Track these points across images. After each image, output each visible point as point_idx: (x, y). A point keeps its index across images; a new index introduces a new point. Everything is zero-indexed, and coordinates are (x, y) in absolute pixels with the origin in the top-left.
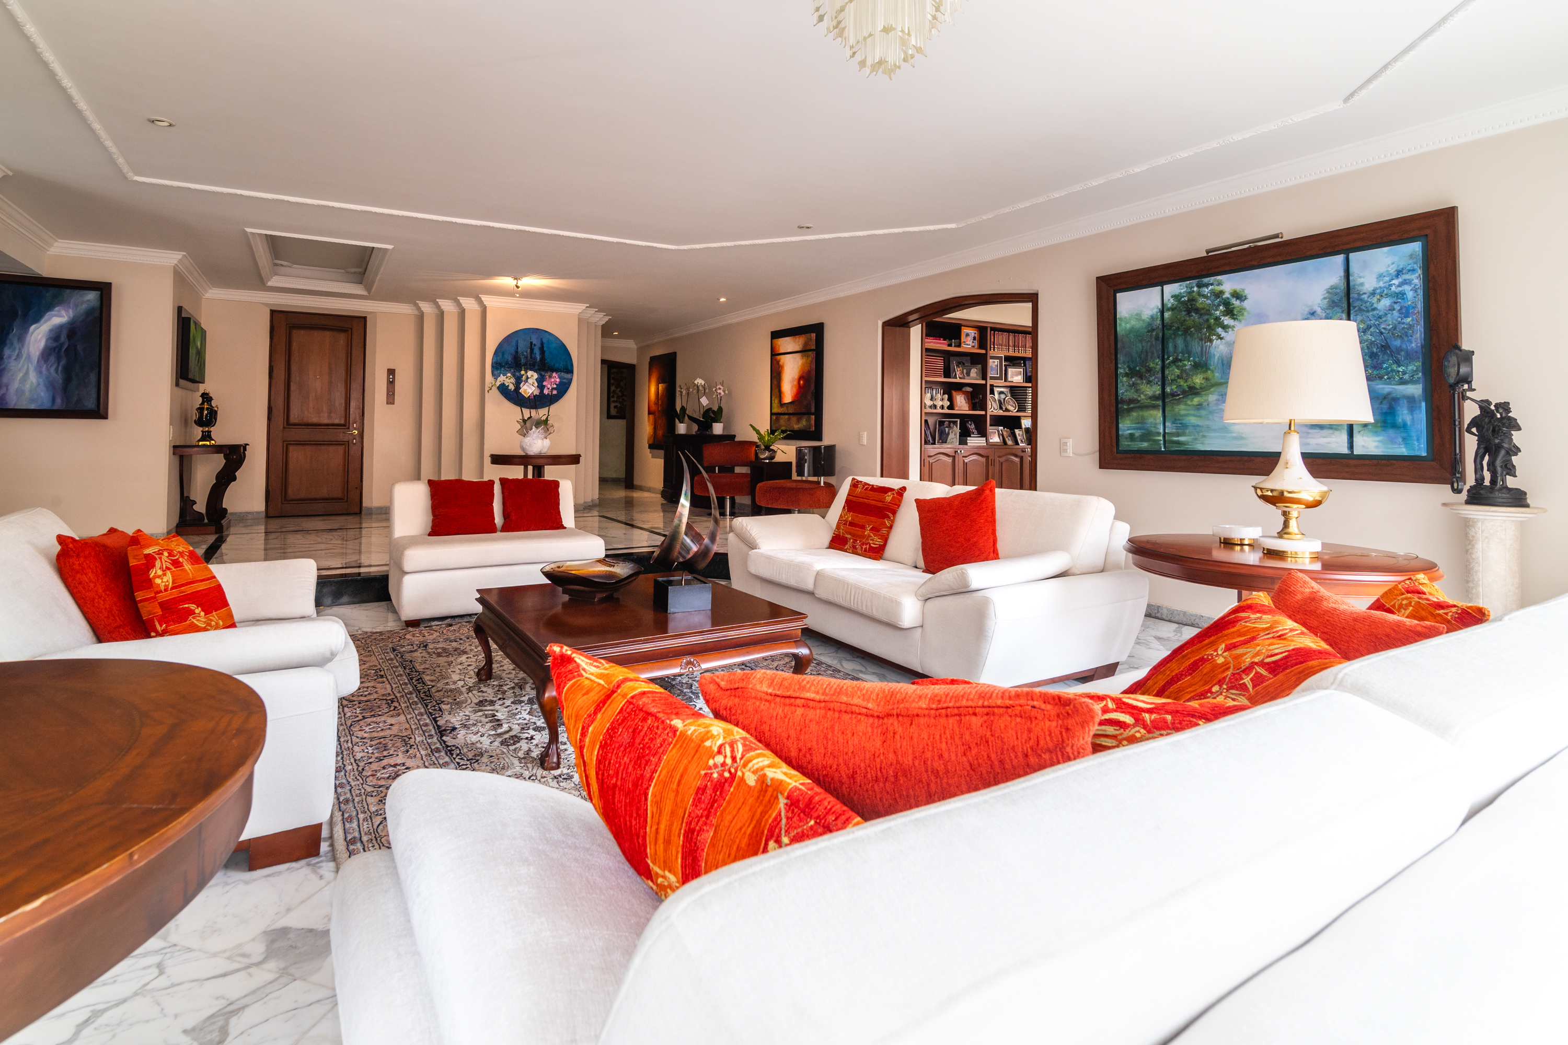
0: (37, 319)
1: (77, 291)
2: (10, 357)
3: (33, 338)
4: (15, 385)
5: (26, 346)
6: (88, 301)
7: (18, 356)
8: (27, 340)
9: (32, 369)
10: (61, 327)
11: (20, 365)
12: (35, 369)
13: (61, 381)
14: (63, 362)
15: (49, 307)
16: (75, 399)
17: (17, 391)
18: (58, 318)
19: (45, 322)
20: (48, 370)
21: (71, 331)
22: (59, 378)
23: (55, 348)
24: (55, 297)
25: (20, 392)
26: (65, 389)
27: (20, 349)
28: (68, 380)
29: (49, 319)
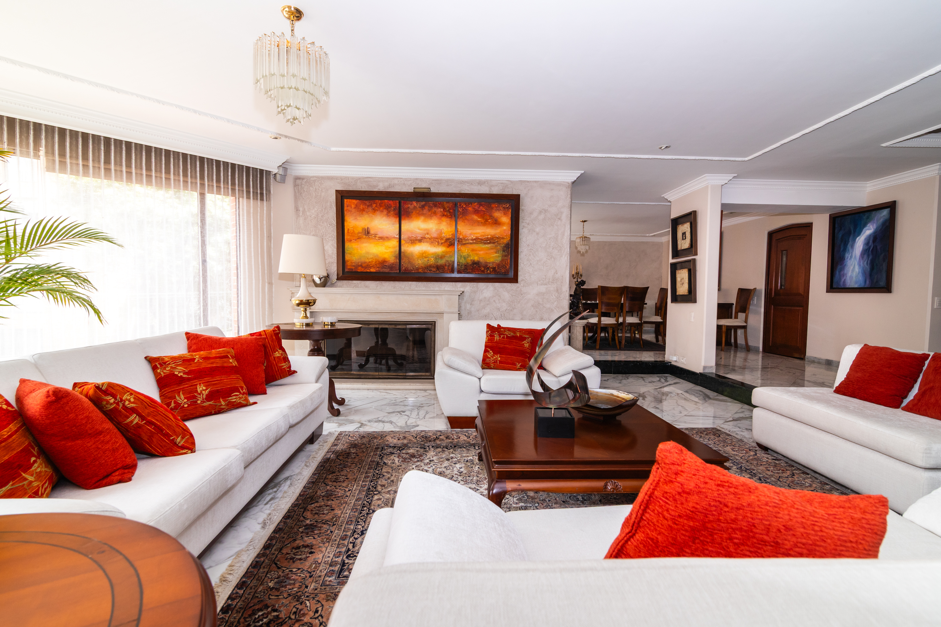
0: (859, 234)
1: (878, 211)
2: (848, 258)
3: (857, 245)
4: (849, 274)
5: (854, 250)
6: (884, 216)
7: (851, 257)
8: (855, 247)
9: (856, 264)
10: (870, 236)
11: (852, 262)
12: (858, 264)
13: (869, 270)
14: (870, 258)
15: (865, 225)
16: (875, 281)
17: (850, 277)
18: (868, 231)
19: (863, 235)
20: (863, 263)
21: (874, 238)
22: (868, 268)
23: (867, 250)
24: (868, 218)
25: (851, 277)
26: (871, 275)
27: (852, 253)
28: (872, 268)
29: (865, 232)
